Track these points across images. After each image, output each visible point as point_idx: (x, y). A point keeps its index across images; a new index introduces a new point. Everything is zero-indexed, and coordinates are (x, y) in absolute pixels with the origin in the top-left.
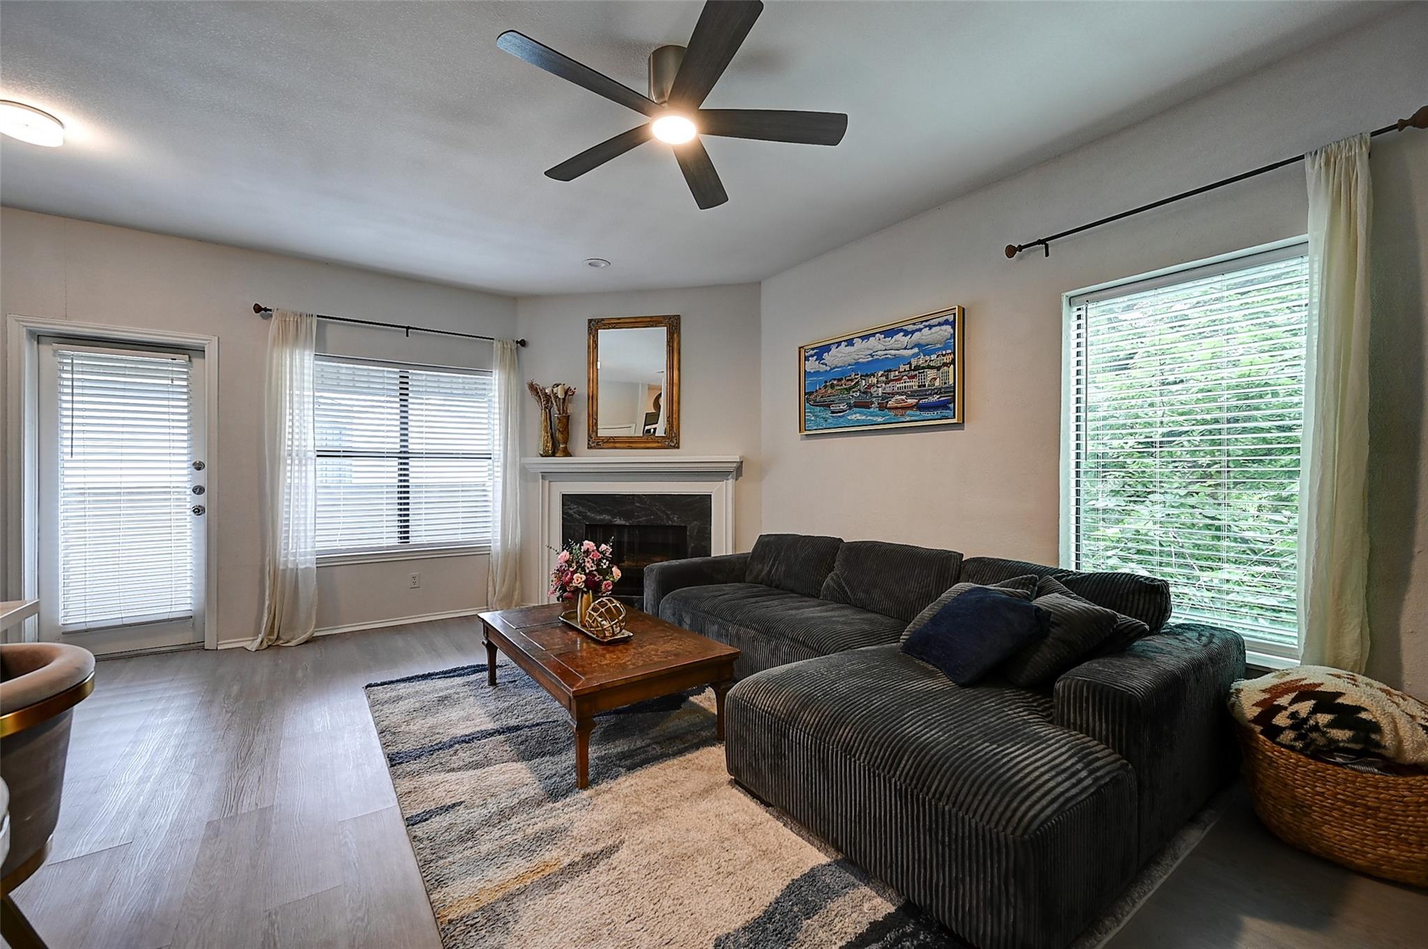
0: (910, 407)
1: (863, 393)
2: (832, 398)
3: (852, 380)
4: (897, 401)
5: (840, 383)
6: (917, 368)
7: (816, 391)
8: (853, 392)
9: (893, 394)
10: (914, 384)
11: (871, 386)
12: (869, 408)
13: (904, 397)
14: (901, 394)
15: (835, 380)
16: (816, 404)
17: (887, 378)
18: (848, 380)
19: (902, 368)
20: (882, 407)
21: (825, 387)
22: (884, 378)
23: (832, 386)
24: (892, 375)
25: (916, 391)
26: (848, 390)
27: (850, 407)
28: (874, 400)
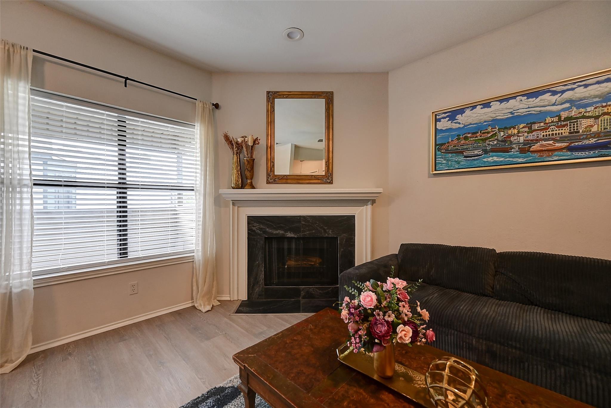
0: (561, 149)
1: (502, 141)
2: (465, 147)
3: (488, 133)
4: (542, 146)
5: (475, 135)
6: (567, 119)
7: (448, 143)
8: (490, 141)
9: (537, 141)
10: (565, 132)
11: (510, 136)
12: (508, 152)
13: (551, 142)
14: (546, 140)
15: (469, 133)
16: (448, 151)
17: (530, 128)
18: (483, 133)
19: (549, 120)
20: (522, 151)
21: (458, 139)
22: (527, 129)
23: (466, 138)
24: (536, 127)
25: (566, 137)
26: (484, 140)
27: (486, 152)
28: (514, 146)
